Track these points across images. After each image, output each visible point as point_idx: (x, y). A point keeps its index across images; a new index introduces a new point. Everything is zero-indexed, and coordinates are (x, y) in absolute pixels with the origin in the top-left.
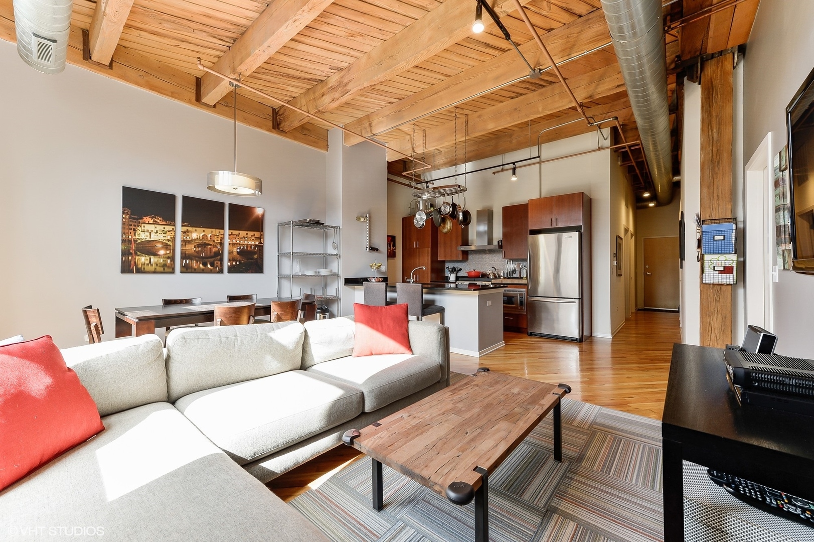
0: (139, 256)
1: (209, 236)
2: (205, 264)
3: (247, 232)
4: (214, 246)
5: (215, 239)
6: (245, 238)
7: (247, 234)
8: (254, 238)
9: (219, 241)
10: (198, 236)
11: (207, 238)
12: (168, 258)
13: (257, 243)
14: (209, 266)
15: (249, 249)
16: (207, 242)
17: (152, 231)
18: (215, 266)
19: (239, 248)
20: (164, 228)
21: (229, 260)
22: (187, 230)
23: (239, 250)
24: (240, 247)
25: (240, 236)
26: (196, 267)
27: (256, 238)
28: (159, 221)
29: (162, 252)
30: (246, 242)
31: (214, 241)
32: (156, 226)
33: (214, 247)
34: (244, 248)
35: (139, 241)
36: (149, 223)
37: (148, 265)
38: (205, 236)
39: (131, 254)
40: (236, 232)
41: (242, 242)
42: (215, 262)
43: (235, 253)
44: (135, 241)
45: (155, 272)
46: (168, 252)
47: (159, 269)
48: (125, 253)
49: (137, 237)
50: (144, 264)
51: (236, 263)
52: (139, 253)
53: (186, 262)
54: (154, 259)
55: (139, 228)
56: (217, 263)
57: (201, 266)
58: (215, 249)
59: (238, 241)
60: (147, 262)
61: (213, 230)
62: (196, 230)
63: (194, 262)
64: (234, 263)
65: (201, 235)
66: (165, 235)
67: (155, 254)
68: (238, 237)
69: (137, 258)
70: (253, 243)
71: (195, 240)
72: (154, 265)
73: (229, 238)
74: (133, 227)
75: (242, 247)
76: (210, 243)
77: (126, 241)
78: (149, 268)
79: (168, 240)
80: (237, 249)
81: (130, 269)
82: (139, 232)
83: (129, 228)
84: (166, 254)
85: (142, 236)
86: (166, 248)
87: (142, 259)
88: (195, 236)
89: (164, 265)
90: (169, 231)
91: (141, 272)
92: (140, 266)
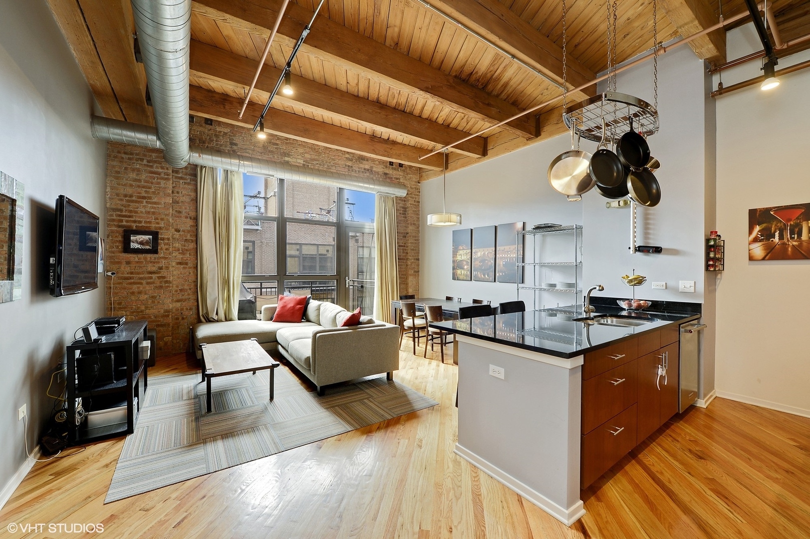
1: (486, 253)
2: (484, 275)
4: (489, 261)
5: (489, 255)
6: (508, 252)
7: (510, 248)
8: (515, 251)
9: (492, 257)
12: (468, 271)
14: (486, 276)
15: (511, 261)
16: (485, 258)
17: (462, 254)
18: (490, 276)
20: (466, 252)
21: (498, 272)
22: (476, 251)
25: (505, 251)
26: (480, 277)
28: (464, 248)
29: (466, 267)
30: (509, 255)
31: (489, 257)
32: (463, 250)
35: (458, 261)
36: (461, 250)
37: (460, 275)
38: (484, 254)
40: (502, 248)
41: (506, 255)
42: (490, 273)
43: (502, 266)
45: (462, 280)
47: (465, 278)
48: (454, 269)
49: (457, 259)
51: (503, 274)
52: (458, 268)
53: (475, 273)
54: (463, 272)
55: (458, 253)
57: (482, 276)
58: (489, 263)
59: (504, 255)
60: (461, 273)
61: (489, 249)
62: (480, 250)
63: (479, 273)
64: (501, 274)
65: (482, 253)
66: (466, 256)
67: (463, 269)
68: (503, 252)
69: (457, 270)
70: (514, 255)
71: (479, 257)
72: (463, 275)
73: (499, 254)
75: (506, 260)
76: (487, 258)
77: (454, 261)
78: (461, 277)
79: (468, 259)
80: (503, 262)
81: (455, 277)
82: (457, 255)
83: (455, 253)
84: (467, 268)
85: (459, 258)
86: (467, 264)
87: (459, 272)
88: (479, 254)
89: (466, 276)
90: (468, 253)
91: (458, 279)
92: (458, 276)
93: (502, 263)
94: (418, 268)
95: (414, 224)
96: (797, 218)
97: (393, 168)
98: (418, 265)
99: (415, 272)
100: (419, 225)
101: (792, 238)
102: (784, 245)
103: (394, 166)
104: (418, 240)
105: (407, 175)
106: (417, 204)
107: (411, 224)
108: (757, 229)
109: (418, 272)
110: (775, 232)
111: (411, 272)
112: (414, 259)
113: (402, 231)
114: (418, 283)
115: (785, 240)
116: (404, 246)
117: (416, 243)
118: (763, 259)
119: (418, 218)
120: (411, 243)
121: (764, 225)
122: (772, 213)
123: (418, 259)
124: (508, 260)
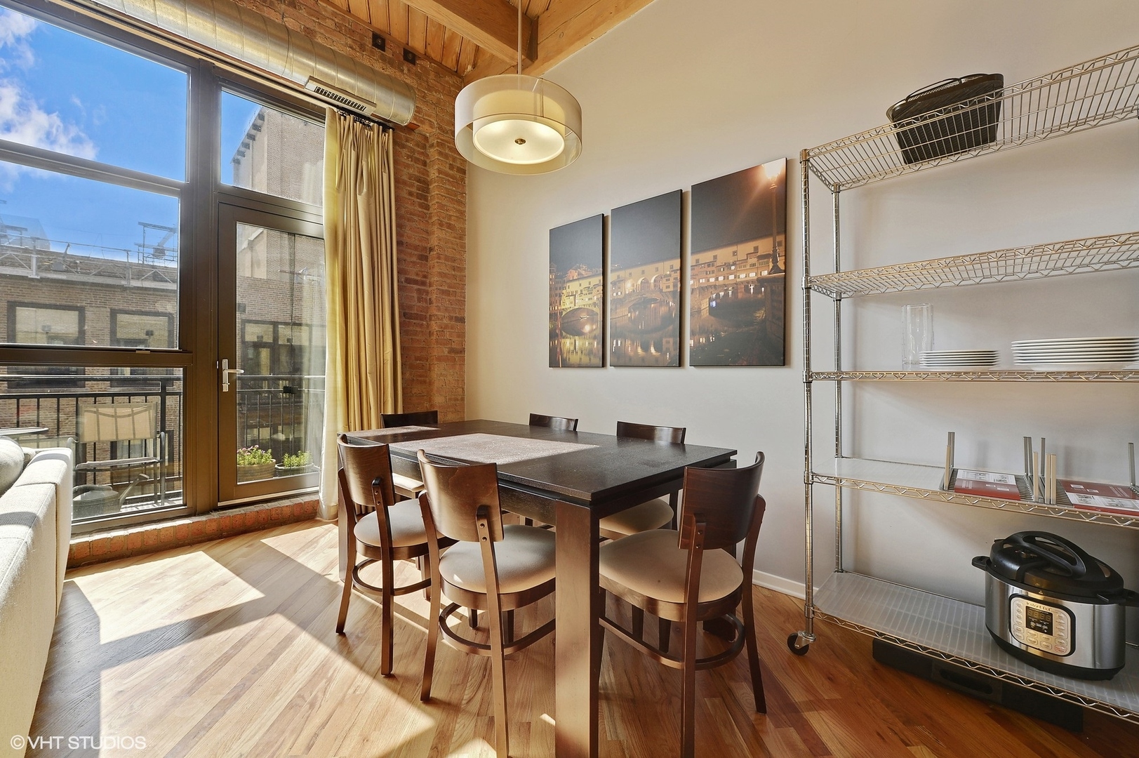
0: (564, 338)
1: (652, 281)
2: (646, 348)
3: (734, 248)
4: (662, 303)
5: (663, 285)
6: (728, 265)
7: (735, 253)
8: (754, 260)
9: (671, 289)
10: (633, 285)
11: (649, 287)
12: (595, 338)
13: (765, 273)
14: (653, 350)
15: (740, 295)
16: (648, 295)
17: (576, 292)
18: (664, 349)
19: (714, 296)
20: (590, 283)
21: (693, 334)
22: (618, 277)
23: (714, 304)
24: (718, 295)
25: (718, 263)
26: (632, 354)
27: (760, 257)
28: (583, 272)
29: (587, 328)
30: (732, 277)
31: (661, 291)
32: (581, 281)
33: (661, 305)
34: (726, 295)
35: (564, 313)
36: (574, 280)
37: (573, 352)
38: (646, 282)
39: (557, 335)
40: (707, 257)
41: (721, 278)
42: (664, 340)
43: (705, 313)
44: (561, 313)
45: (580, 366)
46: (594, 327)
47: (585, 360)
48: (553, 335)
49: (563, 307)
50: (569, 352)
51: (708, 339)
52: (564, 334)
53: (616, 343)
54: (579, 343)
55: (564, 291)
56: (668, 342)
57: (640, 350)
58: (663, 310)
59: (712, 280)
60: (572, 348)
61: (660, 265)
62: (630, 274)
63: (628, 343)
64: (702, 340)
65: (639, 282)
66: (590, 296)
67: (579, 333)
68: (711, 269)
69: (563, 341)
70: (753, 275)
71: (630, 294)
72: (579, 352)
73: (693, 277)
74: (558, 292)
75: (722, 294)
76: (654, 296)
77: (553, 316)
78: (574, 359)
79: (595, 304)
80: (711, 300)
81: (557, 360)
82: (564, 298)
83: (555, 294)
84: (592, 331)
85: (567, 304)
86: (592, 320)
87: (567, 343)
88: (629, 286)
89: (590, 353)
90: (595, 287)
91: (566, 365)
92: (565, 355)
93: (705, 305)
94: (462, 343)
95: (450, 226)
97: (383, 59)
98: (462, 335)
99: (452, 351)
100: (463, 230)
103: (388, 54)
104: (462, 269)
105: (429, 90)
106: (458, 175)
107: (441, 225)
109: (462, 351)
111: (439, 351)
112: (451, 318)
113: (417, 243)
114: (461, 381)
116: (423, 283)
117: (454, 277)
119: (462, 213)
120: (441, 274)
123: (462, 320)
124: (730, 292)
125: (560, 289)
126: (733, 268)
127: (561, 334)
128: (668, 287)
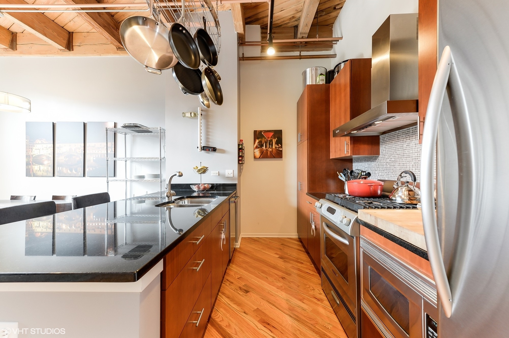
0: (34, 165)
1: (73, 149)
2: (71, 170)
5: (77, 150)
7: (101, 145)
9: (81, 152)
10: (66, 149)
11: (72, 151)
12: (49, 166)
13: (109, 152)
14: (74, 171)
15: (102, 157)
16: (72, 153)
17: (40, 148)
18: (78, 171)
19: (95, 156)
20: (47, 146)
21: (88, 167)
22: (60, 145)
23: (94, 159)
25: (96, 147)
26: (66, 172)
27: (108, 147)
28: (44, 142)
29: (46, 162)
30: (100, 151)
31: (77, 153)
32: (42, 145)
33: (77, 157)
35: (34, 156)
36: (39, 144)
37: (39, 171)
38: (71, 149)
39: (30, 164)
40: (92, 144)
41: (97, 151)
42: (78, 168)
43: (93, 161)
44: (32, 156)
45: (42, 176)
46: (49, 162)
47: (45, 174)
48: (28, 164)
49: (33, 153)
50: (37, 171)
51: (93, 169)
52: (34, 164)
53: (59, 168)
54: (42, 167)
55: (34, 147)
56: (80, 170)
57: (69, 171)
58: (77, 159)
59: (94, 151)
60: (38, 169)
61: (76, 144)
62: (65, 145)
63: (64, 169)
64: (91, 169)
65: (69, 148)
66: (47, 151)
67: (42, 164)
68: (94, 148)
69: (33, 166)
71: (65, 152)
72: (42, 171)
73: (88, 150)
75: (97, 156)
76: (74, 154)
77: (28, 156)
78: (39, 173)
79: (49, 154)
80: (93, 157)
81: (29, 173)
82: (33, 150)
83: (29, 147)
85: (35, 152)
86: (48, 160)
87: (36, 168)
88: (64, 149)
89: (47, 171)
90: (50, 147)
91: (35, 175)
92: (35, 172)
93: (92, 159)
96: (271, 137)
101: (270, 147)
102: (267, 150)
108: (257, 141)
110: (264, 144)
115: (267, 148)
118: (260, 158)
121: (260, 139)
122: (262, 133)
124: (99, 156)
125: (32, 146)
126: (100, 149)
127: (33, 164)
128: (79, 152)
